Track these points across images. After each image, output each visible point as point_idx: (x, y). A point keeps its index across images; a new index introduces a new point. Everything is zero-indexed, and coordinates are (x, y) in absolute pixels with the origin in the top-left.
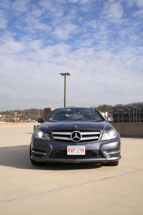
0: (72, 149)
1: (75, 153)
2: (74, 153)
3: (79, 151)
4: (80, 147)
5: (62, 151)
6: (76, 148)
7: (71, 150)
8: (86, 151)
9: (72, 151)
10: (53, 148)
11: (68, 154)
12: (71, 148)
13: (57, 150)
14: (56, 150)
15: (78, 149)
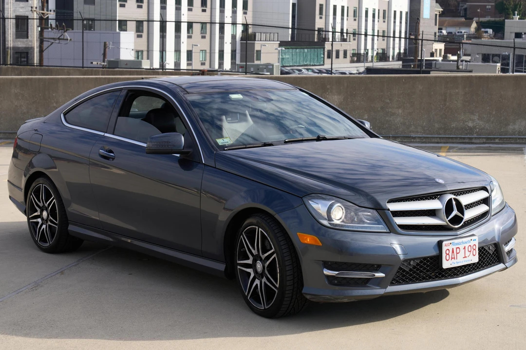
0: (453, 252)
1: (461, 261)
2: (458, 260)
3: (467, 254)
4: (469, 242)
5: (425, 258)
6: (462, 247)
7: (450, 254)
8: (479, 249)
9: (454, 254)
10: (404, 254)
11: (446, 265)
12: (450, 248)
13: (414, 259)
14: (410, 260)
15: (465, 248)
